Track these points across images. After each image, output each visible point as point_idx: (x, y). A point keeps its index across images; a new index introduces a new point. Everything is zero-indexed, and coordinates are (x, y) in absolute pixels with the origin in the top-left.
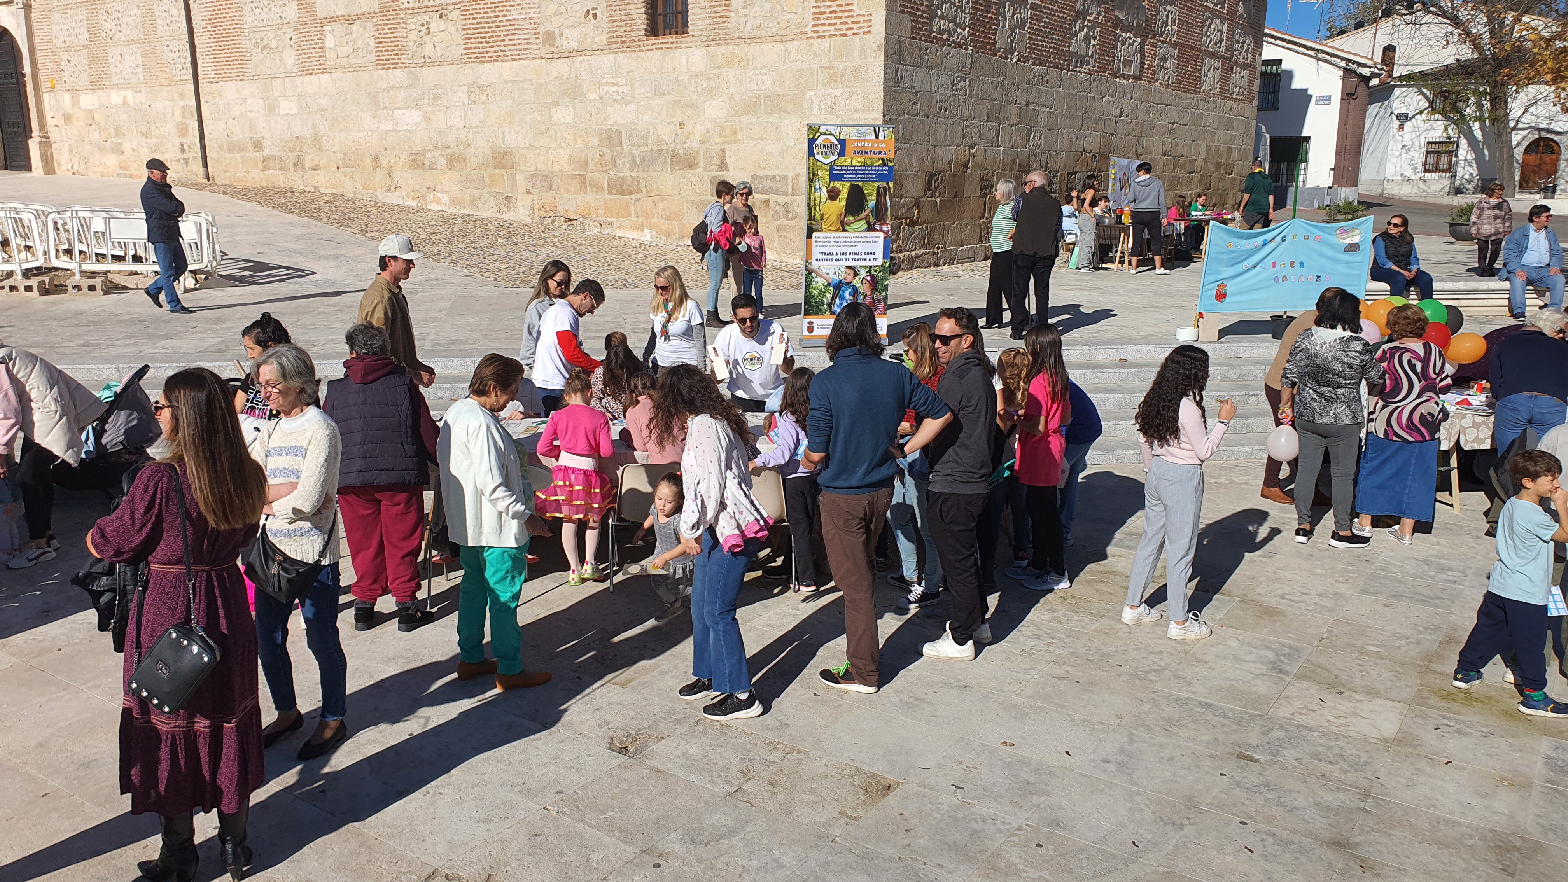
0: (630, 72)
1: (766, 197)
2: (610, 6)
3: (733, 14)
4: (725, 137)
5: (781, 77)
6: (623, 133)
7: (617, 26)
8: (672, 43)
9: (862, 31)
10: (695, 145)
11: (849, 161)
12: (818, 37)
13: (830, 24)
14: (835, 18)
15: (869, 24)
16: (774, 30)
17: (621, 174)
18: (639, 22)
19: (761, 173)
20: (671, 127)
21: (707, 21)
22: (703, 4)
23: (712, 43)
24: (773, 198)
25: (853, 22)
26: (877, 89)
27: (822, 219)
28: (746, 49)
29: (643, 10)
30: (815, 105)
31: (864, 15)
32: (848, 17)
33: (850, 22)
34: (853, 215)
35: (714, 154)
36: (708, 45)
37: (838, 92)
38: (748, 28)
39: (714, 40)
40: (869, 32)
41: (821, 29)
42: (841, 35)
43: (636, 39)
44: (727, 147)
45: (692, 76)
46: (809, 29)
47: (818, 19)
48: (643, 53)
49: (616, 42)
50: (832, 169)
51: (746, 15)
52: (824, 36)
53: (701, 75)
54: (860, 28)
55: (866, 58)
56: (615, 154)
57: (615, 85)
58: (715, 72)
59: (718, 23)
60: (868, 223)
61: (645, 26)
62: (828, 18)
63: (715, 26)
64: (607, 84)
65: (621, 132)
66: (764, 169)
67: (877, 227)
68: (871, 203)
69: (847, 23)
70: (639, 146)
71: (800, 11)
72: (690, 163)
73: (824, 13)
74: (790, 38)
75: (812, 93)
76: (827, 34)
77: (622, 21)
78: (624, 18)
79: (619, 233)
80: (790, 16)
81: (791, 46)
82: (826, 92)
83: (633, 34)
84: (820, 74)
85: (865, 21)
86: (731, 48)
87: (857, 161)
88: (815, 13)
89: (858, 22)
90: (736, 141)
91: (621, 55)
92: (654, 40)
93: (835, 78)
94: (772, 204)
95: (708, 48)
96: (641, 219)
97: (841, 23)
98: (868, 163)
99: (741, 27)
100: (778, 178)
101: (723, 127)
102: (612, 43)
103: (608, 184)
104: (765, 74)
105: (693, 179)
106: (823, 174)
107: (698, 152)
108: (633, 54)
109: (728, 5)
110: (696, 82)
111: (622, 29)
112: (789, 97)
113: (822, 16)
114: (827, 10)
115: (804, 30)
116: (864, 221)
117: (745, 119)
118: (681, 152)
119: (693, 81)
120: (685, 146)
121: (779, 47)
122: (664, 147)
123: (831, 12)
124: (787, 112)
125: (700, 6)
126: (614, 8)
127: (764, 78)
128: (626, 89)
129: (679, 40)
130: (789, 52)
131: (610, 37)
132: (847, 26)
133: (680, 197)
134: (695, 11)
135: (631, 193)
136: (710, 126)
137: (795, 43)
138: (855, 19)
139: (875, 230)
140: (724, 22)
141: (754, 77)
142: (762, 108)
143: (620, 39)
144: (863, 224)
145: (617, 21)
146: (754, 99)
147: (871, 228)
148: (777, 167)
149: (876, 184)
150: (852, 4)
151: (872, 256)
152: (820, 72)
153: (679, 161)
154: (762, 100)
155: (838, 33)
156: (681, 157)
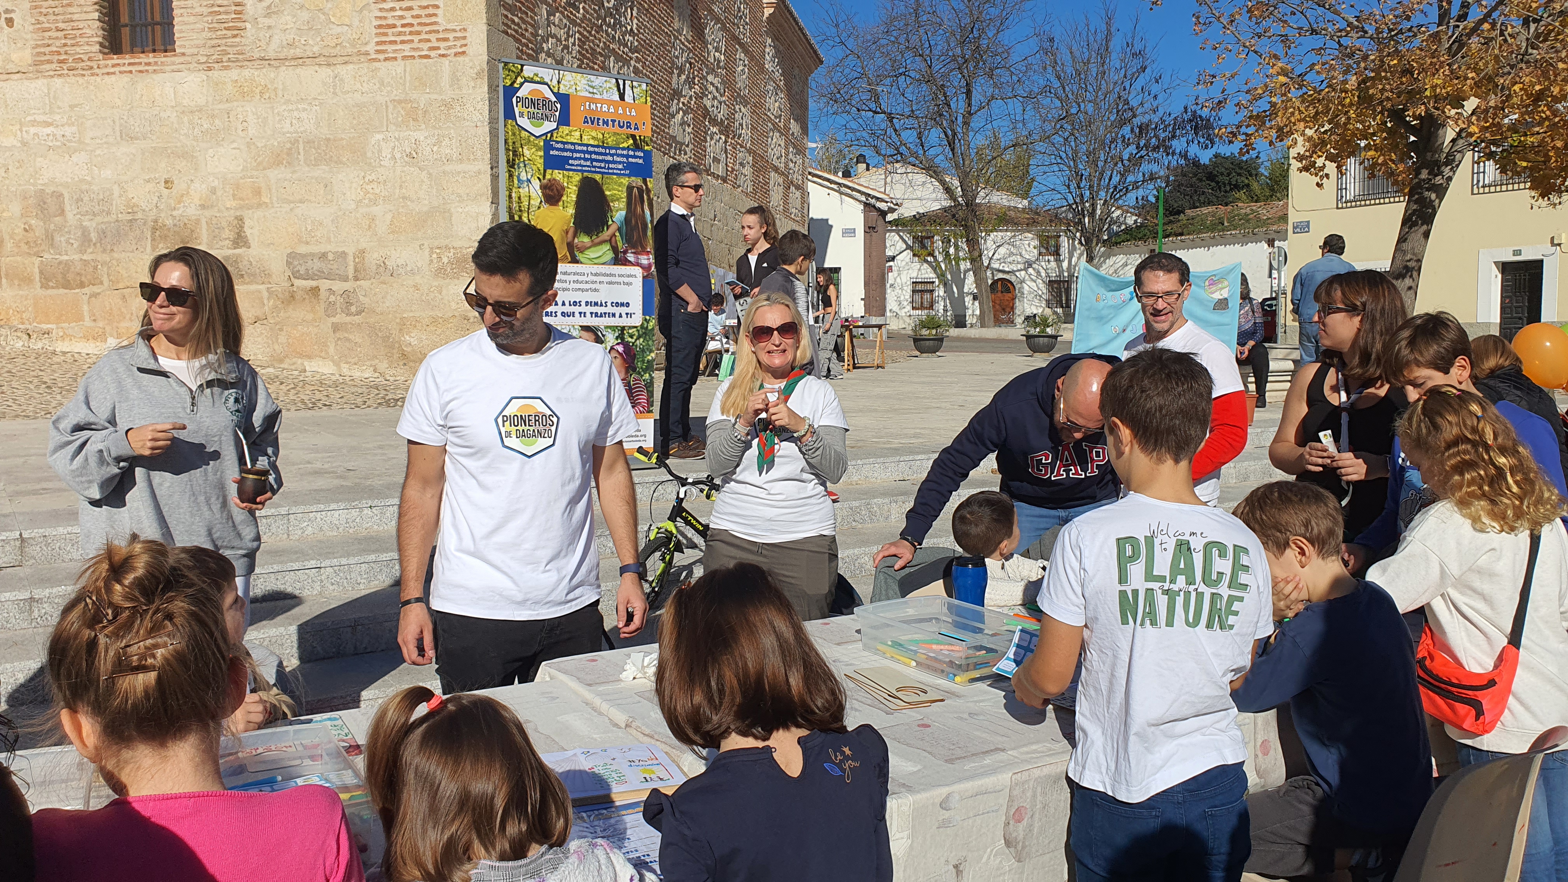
0: (76, 106)
1: (313, 283)
2: (36, 7)
3: (248, 25)
4: (241, 199)
5: (329, 114)
6: (66, 195)
7: (50, 38)
8: (148, 64)
9: (453, 51)
10: (191, 212)
11: (577, 135)
12: (386, 59)
13: (403, 42)
14: (411, 33)
15: (463, 42)
16: (316, 49)
17: (65, 258)
18: (89, 32)
19: (302, 249)
20: (150, 186)
21: (207, 34)
22: (198, 10)
23: (216, 65)
24: (324, 284)
25: (438, 40)
26: (480, 131)
28: (272, 75)
29: (96, 15)
30: (386, 153)
31: (454, 31)
32: (430, 32)
33: (433, 39)
34: (589, 233)
35: (224, 224)
36: (210, 69)
37: (420, 136)
38: (274, 45)
39: (218, 61)
40: (464, 53)
41: (391, 48)
42: (421, 57)
43: (85, 57)
44: (247, 214)
45: (183, 112)
46: (371, 48)
47: (386, 34)
48: (98, 79)
49: (49, 62)
50: (548, 147)
51: (269, 27)
52: (395, 58)
53: (200, 111)
54: (449, 48)
55: (460, 88)
56: (52, 226)
57: (49, 124)
58: (221, 106)
59: (224, 37)
60: (615, 249)
61: (100, 40)
62: (400, 34)
63: (219, 41)
64: (34, 123)
65: (62, 195)
66: (307, 243)
67: (631, 257)
68: (619, 213)
69: (429, 41)
70: (94, 215)
71: (356, 23)
73: (394, 26)
74: (340, 59)
75: (379, 136)
76: (399, 56)
77: (58, 30)
78: (61, 25)
79: (60, 347)
80: (339, 30)
81: (342, 70)
82: (402, 135)
83: (78, 49)
84: (390, 110)
85: (456, 39)
86: (246, 73)
87: (590, 137)
88: (380, 26)
89: (446, 40)
90: (260, 205)
91: (58, 81)
92: (115, 59)
93: (415, 115)
94: (323, 294)
95: (210, 73)
96: (101, 324)
97: (420, 41)
98: (610, 141)
99: (263, 44)
100: (330, 256)
101: (237, 186)
102: (42, 63)
103: (41, 272)
104: (304, 110)
106: (533, 154)
107: (198, 221)
108: (81, 80)
109: (240, 13)
110: (190, 121)
111: (58, 43)
112: (344, 142)
113: (390, 31)
114: (399, 23)
115: (363, 49)
116: (608, 247)
117: (274, 174)
118: (169, 222)
119: (186, 119)
120: (175, 213)
121: (325, 73)
122: (139, 215)
123: (403, 26)
124: (341, 163)
125: (194, 12)
126: (44, 11)
127: (304, 115)
128: (68, 131)
129: (159, 60)
130: (342, 80)
131: (39, 54)
132: (429, 45)
134: (186, 19)
135: (82, 285)
136: (216, 183)
137: (351, 66)
138: (441, 36)
139: (625, 262)
140: (235, 36)
141: (286, 113)
142: (301, 157)
143: (56, 57)
144: (604, 251)
145: (50, 30)
146: (288, 145)
147: (619, 260)
148: (329, 241)
149: (624, 180)
150: (435, 15)
151: (624, 310)
152: (391, 107)
153: (166, 236)
154: (301, 146)
155: (416, 54)
156: (169, 229)
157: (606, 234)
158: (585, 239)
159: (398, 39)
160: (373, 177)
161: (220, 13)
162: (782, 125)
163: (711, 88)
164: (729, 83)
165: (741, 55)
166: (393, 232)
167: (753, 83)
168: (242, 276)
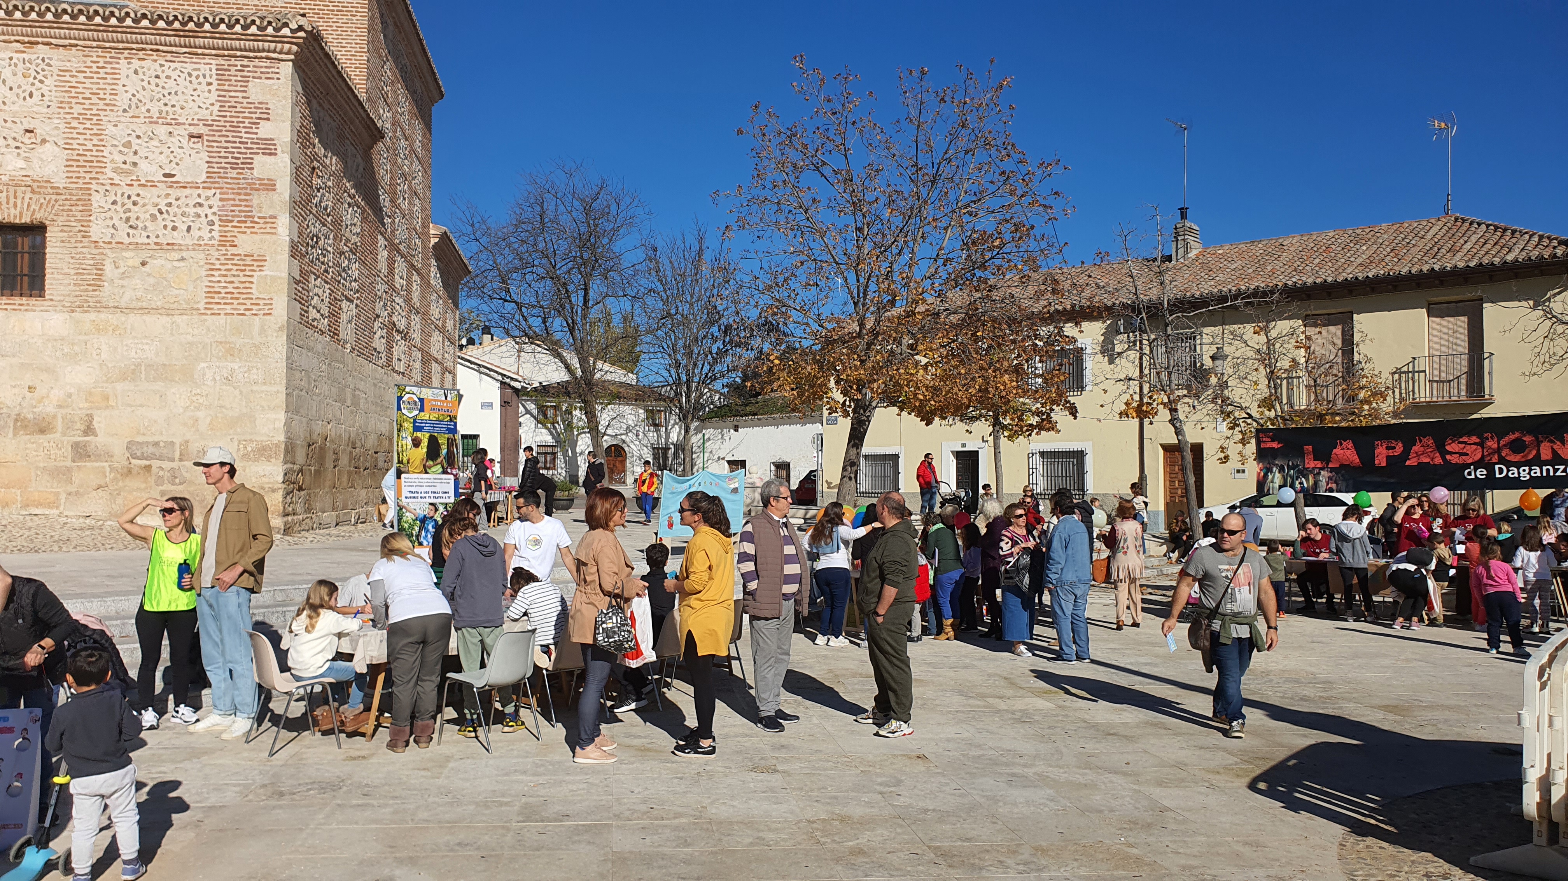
1: (147, 463)
3: (106, 284)
4: (93, 402)
5: (167, 348)
8: (22, 305)
9: (262, 312)
10: (50, 409)
11: (428, 416)
12: (212, 314)
13: (225, 304)
14: (232, 298)
15: (270, 307)
16: (159, 303)
19: (140, 439)
20: (16, 390)
21: (72, 287)
22: (67, 271)
23: (78, 309)
24: (155, 463)
25: (252, 304)
26: (279, 365)
27: (408, 463)
28: (123, 319)
30: (209, 375)
31: (264, 299)
32: (246, 299)
33: (248, 304)
34: (433, 460)
35: (77, 419)
36: (73, 311)
37: (235, 366)
38: (126, 299)
39: (81, 306)
40: (270, 314)
41: (216, 307)
42: (239, 314)
44: (96, 413)
45: (48, 340)
46: (202, 306)
47: (213, 298)
50: (415, 422)
51: (123, 286)
52: (219, 314)
53: (63, 339)
54: (260, 310)
55: (267, 337)
58: (80, 337)
59: (86, 290)
60: (443, 467)
62: (224, 298)
63: (82, 293)
66: (144, 435)
67: (449, 471)
68: (444, 451)
69: (245, 304)
71: (191, 288)
72: (43, 428)
73: (220, 293)
74: (177, 312)
75: (205, 365)
76: (222, 312)
80: (177, 292)
81: (178, 319)
82: (221, 364)
84: (213, 348)
85: (265, 304)
86: (103, 316)
87: (434, 416)
88: (209, 292)
89: (257, 304)
90: (107, 407)
93: (231, 352)
94: (154, 469)
95: (73, 314)
97: (238, 304)
98: (441, 418)
99: (117, 297)
100: (162, 444)
101: (90, 393)
104: (147, 344)
105: (46, 444)
106: (408, 426)
107: (54, 417)
109: (100, 275)
110: (53, 347)
112: (177, 367)
113: (216, 296)
115: (196, 306)
116: (440, 466)
117: (120, 386)
118: (30, 416)
119: (50, 345)
120: (35, 410)
121: (165, 319)
122: (4, 411)
123: (226, 293)
124: (174, 381)
125: (63, 272)
127: (146, 347)
129: (31, 303)
130: (178, 326)
132: (245, 307)
133: (25, 463)
134: (55, 276)
136: (72, 390)
137: (184, 317)
138: (254, 301)
139: (447, 473)
140: (95, 290)
141: (132, 345)
142: (143, 376)
144: (439, 468)
146: (133, 367)
147: (445, 472)
148: (161, 434)
149: (446, 436)
150: (251, 288)
151: (447, 495)
152: (214, 345)
153: (26, 426)
154: (143, 368)
155: (235, 312)
156: (29, 422)
157: (439, 460)
158: (431, 463)
159: (222, 301)
160: (198, 391)
161: (83, 274)
162: (440, 325)
163: (398, 307)
164: (408, 301)
165: (415, 277)
166: (212, 429)
167: (423, 296)
168: (89, 456)
